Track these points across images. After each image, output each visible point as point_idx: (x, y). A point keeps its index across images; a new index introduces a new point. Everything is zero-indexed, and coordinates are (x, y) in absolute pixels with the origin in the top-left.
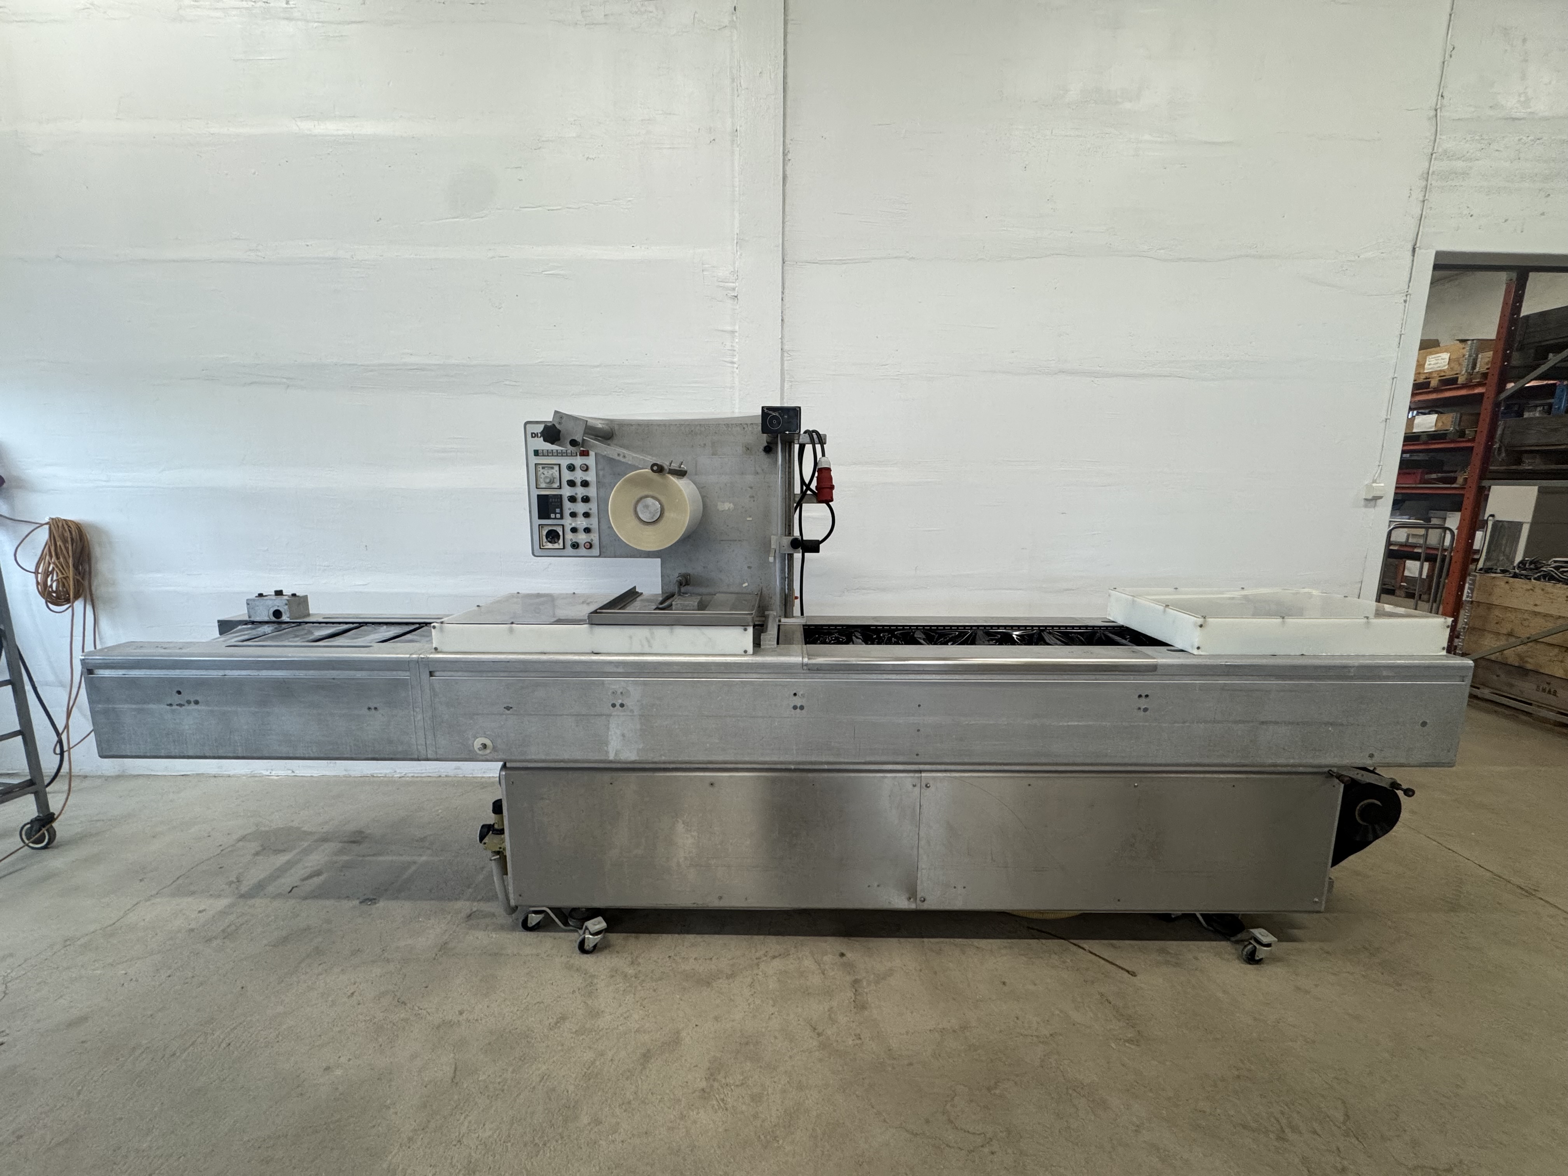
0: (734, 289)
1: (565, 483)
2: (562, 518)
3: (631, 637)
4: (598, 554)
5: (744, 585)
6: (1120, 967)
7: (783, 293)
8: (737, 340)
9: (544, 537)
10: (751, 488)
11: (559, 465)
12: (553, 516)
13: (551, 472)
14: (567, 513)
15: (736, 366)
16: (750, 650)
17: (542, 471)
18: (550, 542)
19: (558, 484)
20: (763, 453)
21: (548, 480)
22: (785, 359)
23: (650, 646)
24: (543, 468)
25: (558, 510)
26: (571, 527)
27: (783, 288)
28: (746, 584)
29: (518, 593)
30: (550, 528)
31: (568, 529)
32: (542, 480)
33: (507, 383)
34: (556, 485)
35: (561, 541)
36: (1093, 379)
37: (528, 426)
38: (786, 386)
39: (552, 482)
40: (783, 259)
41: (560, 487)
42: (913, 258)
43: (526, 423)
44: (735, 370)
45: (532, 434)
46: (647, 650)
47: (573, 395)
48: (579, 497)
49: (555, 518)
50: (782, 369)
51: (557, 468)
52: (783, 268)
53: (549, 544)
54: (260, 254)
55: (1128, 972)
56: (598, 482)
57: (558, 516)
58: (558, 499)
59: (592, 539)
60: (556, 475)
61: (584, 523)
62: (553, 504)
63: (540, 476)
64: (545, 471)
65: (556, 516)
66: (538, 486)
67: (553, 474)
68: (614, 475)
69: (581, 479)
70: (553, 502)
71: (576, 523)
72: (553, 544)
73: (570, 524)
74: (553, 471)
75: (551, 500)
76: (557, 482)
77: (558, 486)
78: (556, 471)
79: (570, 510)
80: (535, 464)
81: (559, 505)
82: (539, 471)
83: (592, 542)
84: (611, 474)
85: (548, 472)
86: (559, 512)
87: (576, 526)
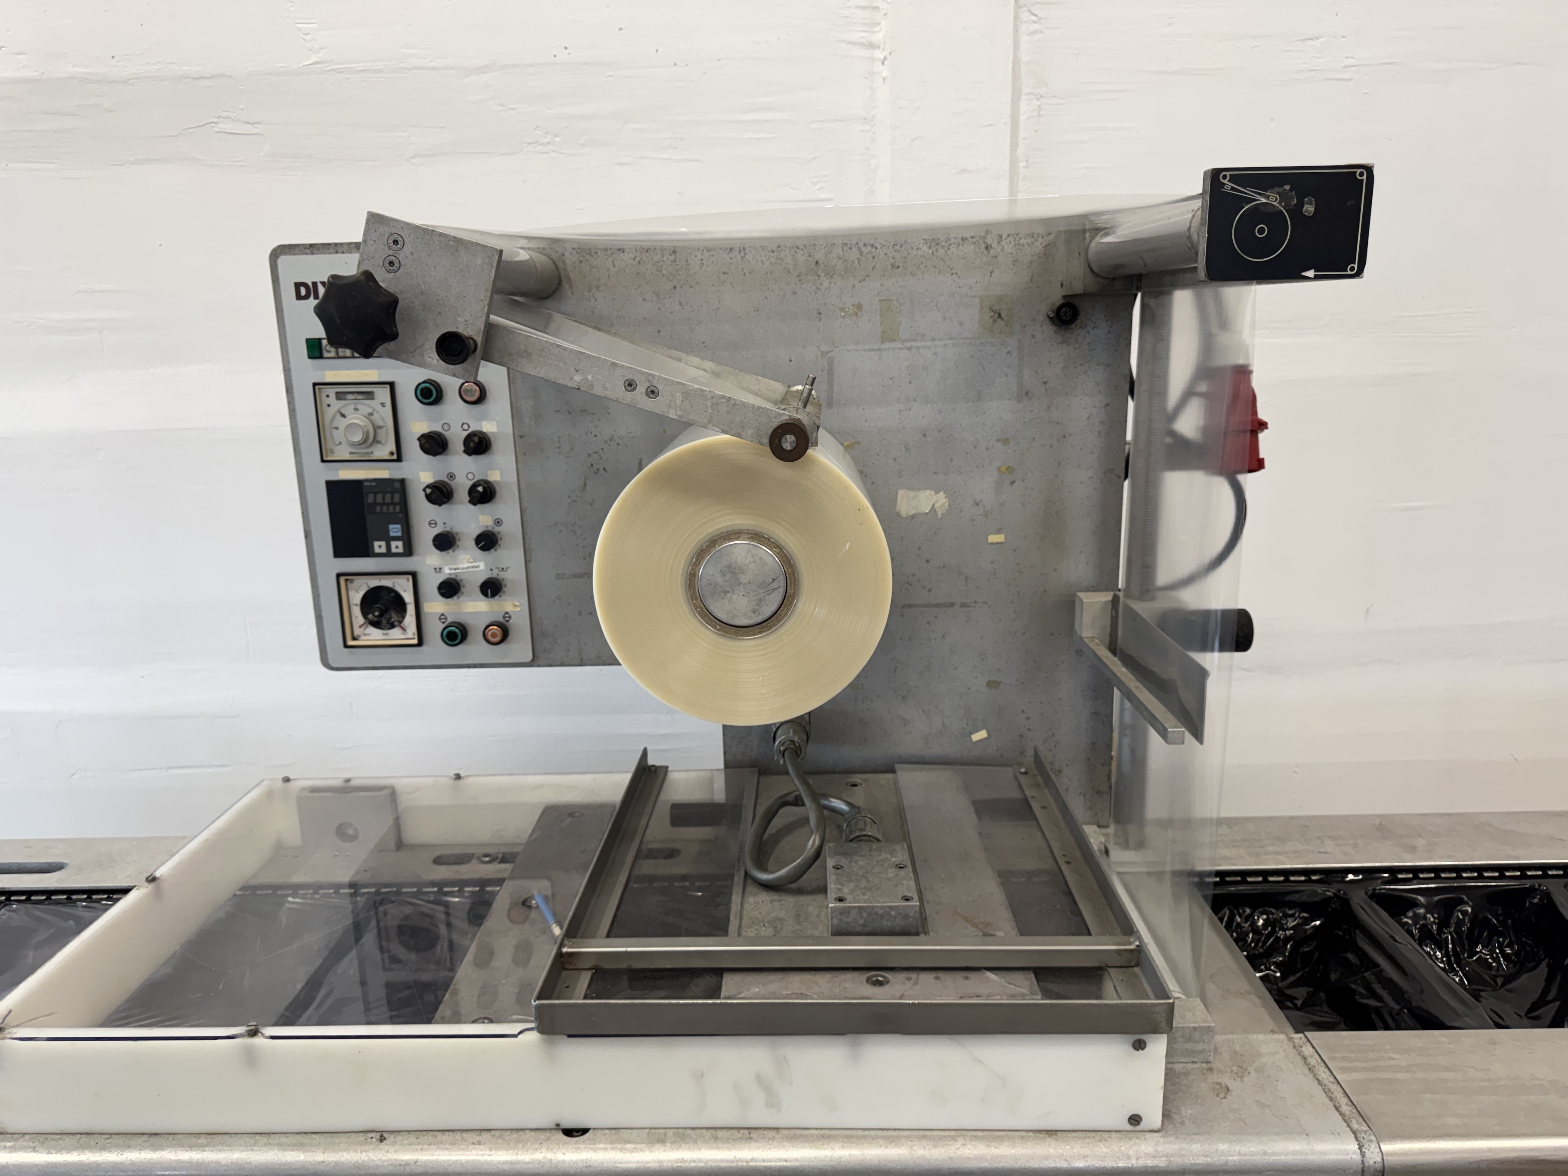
1: (412, 447)
2: (409, 551)
3: (699, 1076)
4: (529, 657)
5: (976, 737)
9: (357, 611)
10: (1005, 441)
11: (392, 385)
12: (379, 546)
13: (365, 406)
14: (425, 535)
15: (879, 54)
16: (1153, 1116)
17: (336, 405)
18: (376, 624)
19: (392, 447)
20: (1049, 329)
21: (358, 437)
22: (1024, 28)
23: (772, 1103)
24: (340, 396)
25: (395, 530)
26: (440, 578)
28: (982, 735)
29: (287, 780)
30: (374, 582)
31: (430, 584)
32: (338, 435)
33: (225, 126)
34: (386, 449)
35: (410, 619)
37: (282, 260)
38: (1025, 108)
39: (371, 439)
41: (399, 456)
43: (277, 253)
44: (878, 66)
45: (298, 286)
46: (760, 1116)
48: (462, 485)
49: (389, 554)
50: (1016, 61)
51: (384, 395)
53: (372, 630)
56: (519, 437)
57: (397, 546)
58: (392, 493)
59: (507, 613)
60: (383, 419)
61: (482, 566)
62: (378, 509)
63: (331, 423)
64: (348, 405)
65: (388, 547)
66: (329, 453)
67: (371, 414)
68: (570, 413)
69: (464, 430)
70: (379, 504)
71: (454, 567)
72: (385, 632)
73: (438, 570)
74: (370, 407)
75: (370, 499)
76: (386, 441)
77: (392, 454)
78: (383, 405)
79: (433, 525)
80: (315, 385)
81: (399, 513)
82: (329, 405)
83: (507, 621)
84: (559, 411)
85: (356, 409)
86: (399, 534)
87: (456, 574)
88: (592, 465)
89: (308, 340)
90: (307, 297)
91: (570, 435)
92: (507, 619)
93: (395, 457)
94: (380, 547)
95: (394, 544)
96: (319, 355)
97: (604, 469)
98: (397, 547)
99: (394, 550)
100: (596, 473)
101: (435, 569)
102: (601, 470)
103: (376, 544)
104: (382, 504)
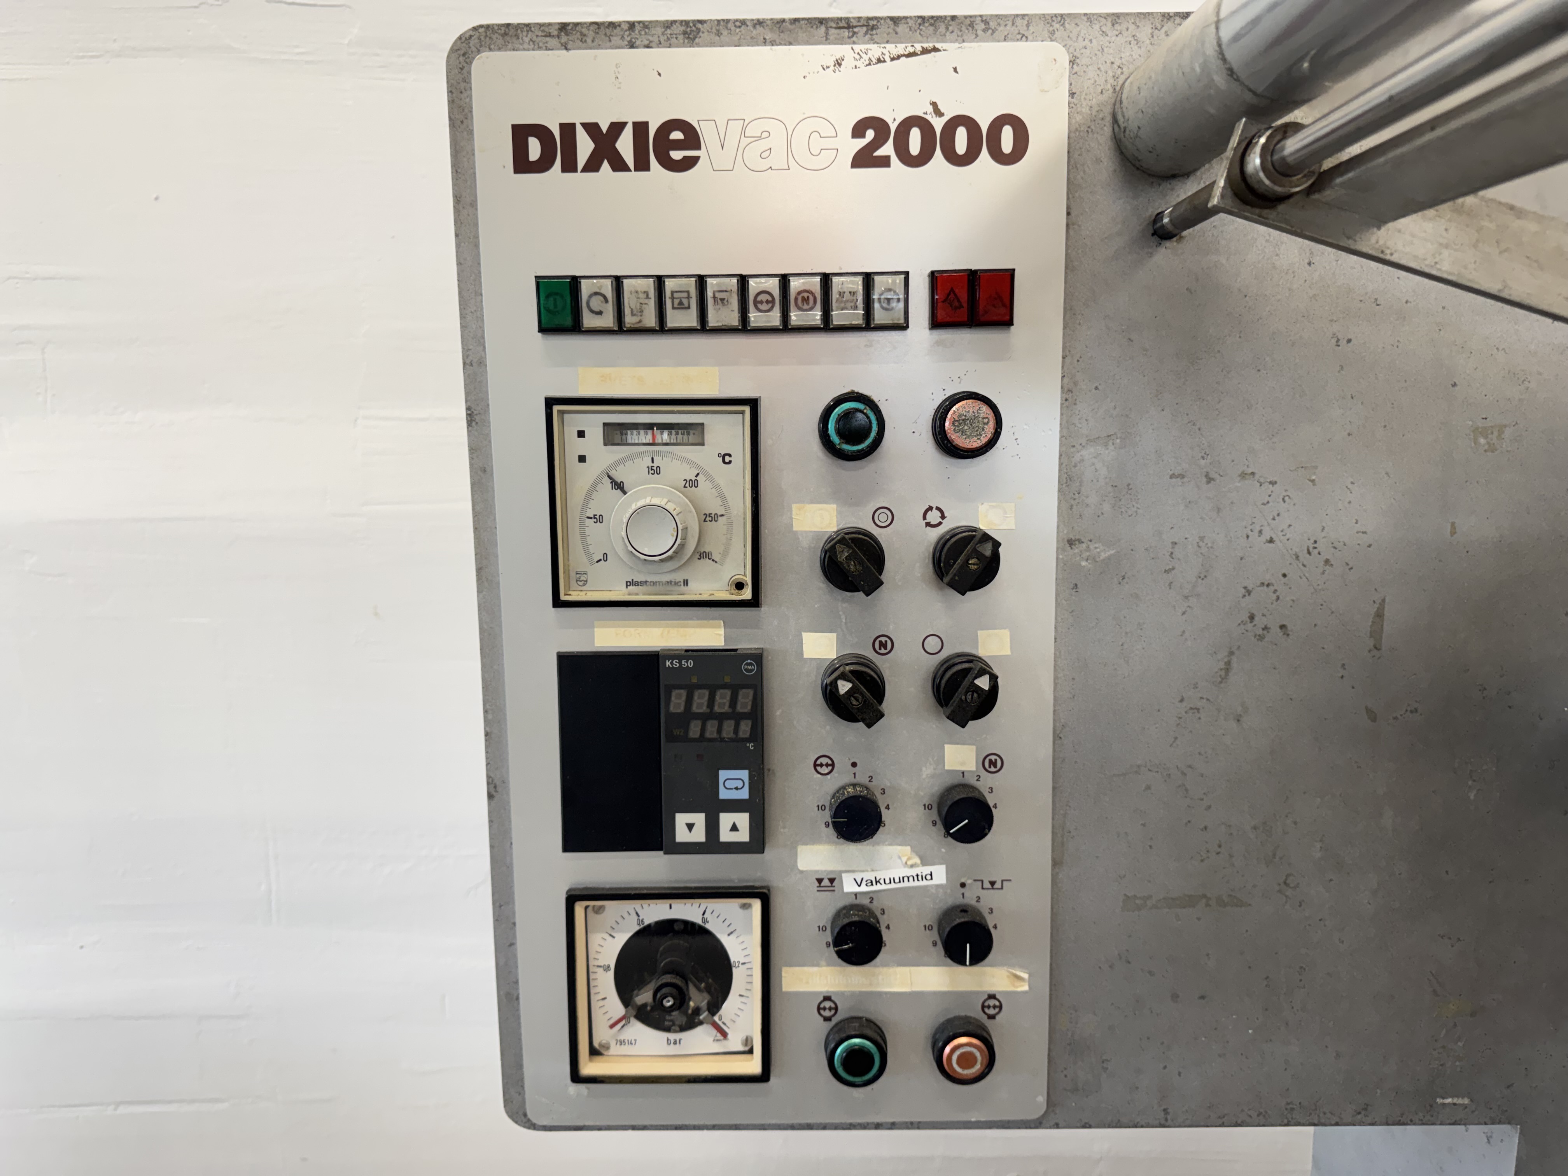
1: (794, 570)
2: (763, 838)
4: (1039, 1107)
9: (608, 985)
11: (754, 406)
12: (687, 825)
13: (679, 462)
14: (802, 795)
17: (604, 457)
18: (652, 1018)
19: (740, 569)
21: (657, 543)
24: (612, 434)
25: (732, 784)
26: (833, 905)
30: (659, 913)
31: (806, 919)
32: (607, 537)
34: (727, 574)
35: (738, 1004)
37: (482, 66)
39: (691, 547)
41: (755, 595)
43: (471, 45)
45: (521, 134)
48: (912, 665)
49: (712, 844)
51: (730, 433)
57: (735, 826)
58: (735, 690)
59: (992, 996)
60: (722, 496)
61: (940, 875)
62: (694, 730)
63: (585, 505)
64: (631, 458)
65: (712, 827)
66: (573, 582)
67: (692, 483)
68: (1209, 480)
69: (928, 524)
70: (697, 716)
71: (870, 876)
72: (673, 1036)
73: (826, 882)
74: (690, 462)
75: (677, 702)
76: (725, 553)
77: (740, 586)
78: (725, 458)
79: (825, 770)
80: (550, 402)
81: (749, 740)
82: (582, 459)
83: (992, 1017)
84: (1182, 476)
85: (655, 470)
86: (744, 794)
87: (871, 896)
88: (1252, 617)
89: (540, 281)
90: (543, 165)
91: (1202, 538)
92: (991, 1012)
93: (747, 594)
94: (690, 826)
95: (726, 819)
96: (568, 322)
97: (1282, 627)
98: (734, 828)
99: (726, 836)
100: (1261, 638)
101: (820, 881)
102: (1275, 630)
103: (681, 819)
104: (705, 718)
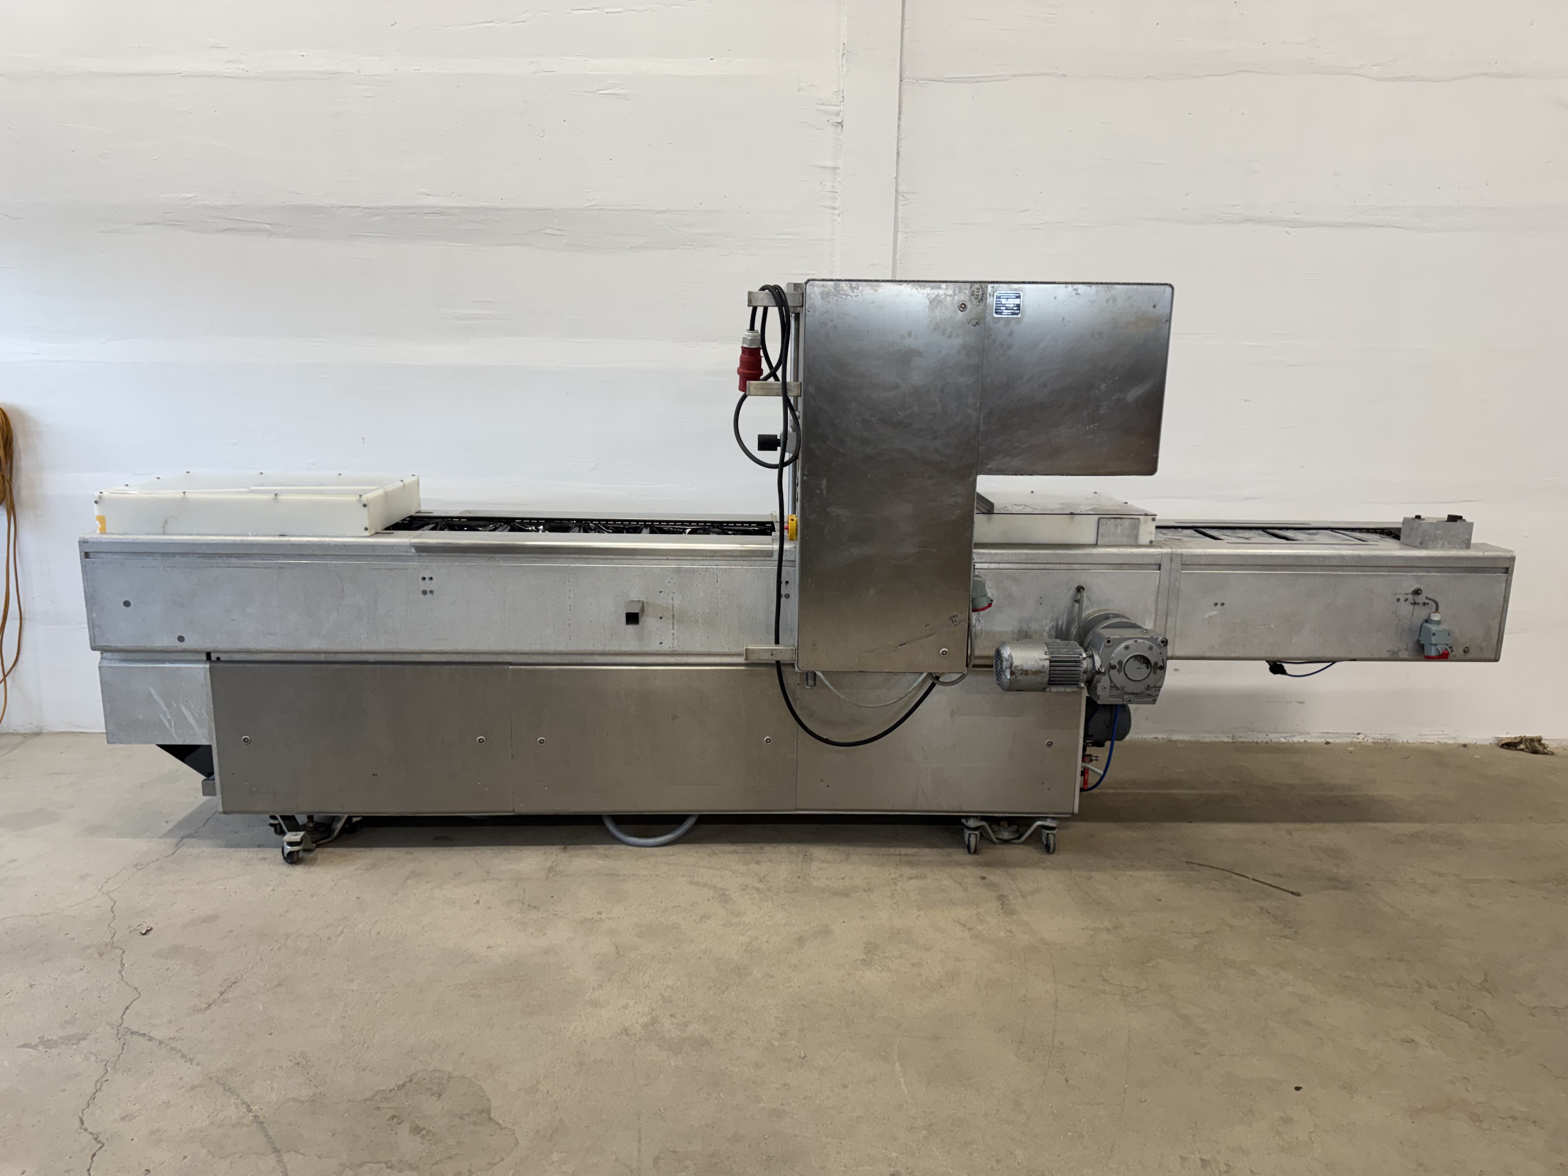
0: (838, 114)
6: (1284, 890)
7: (899, 119)
8: (839, 179)
15: (837, 212)
22: (900, 203)
27: (900, 113)
33: (548, 231)
36: (1287, 229)
40: (901, 77)
42: (1064, 75)
44: (836, 217)
47: (632, 248)
50: (896, 217)
52: (900, 88)
54: (240, 66)
55: (1292, 893)
